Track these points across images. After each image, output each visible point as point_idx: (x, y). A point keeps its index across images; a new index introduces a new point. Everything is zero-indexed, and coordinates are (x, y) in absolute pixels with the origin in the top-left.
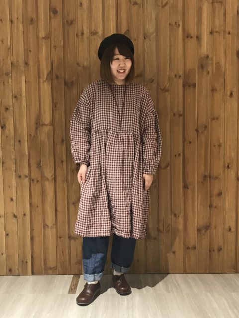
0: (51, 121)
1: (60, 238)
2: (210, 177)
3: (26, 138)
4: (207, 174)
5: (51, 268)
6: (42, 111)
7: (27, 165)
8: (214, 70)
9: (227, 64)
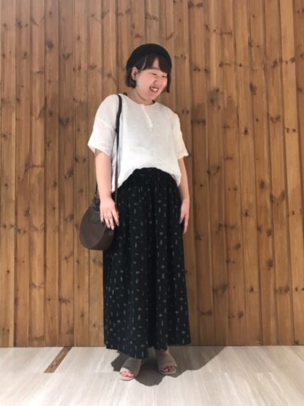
0: (42, 162)
1: (49, 300)
2: (226, 226)
3: (13, 182)
4: (223, 222)
5: (37, 339)
6: (33, 151)
7: (13, 213)
8: (226, 106)
9: (240, 99)
